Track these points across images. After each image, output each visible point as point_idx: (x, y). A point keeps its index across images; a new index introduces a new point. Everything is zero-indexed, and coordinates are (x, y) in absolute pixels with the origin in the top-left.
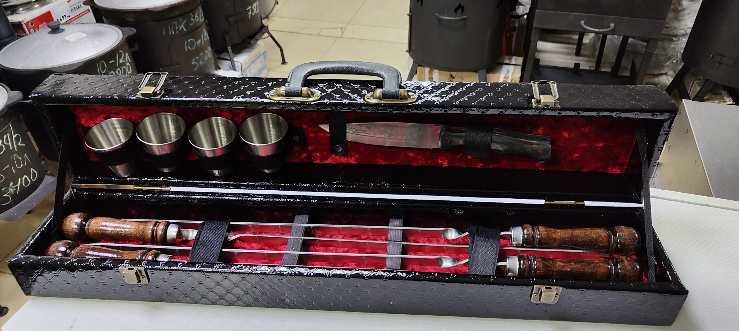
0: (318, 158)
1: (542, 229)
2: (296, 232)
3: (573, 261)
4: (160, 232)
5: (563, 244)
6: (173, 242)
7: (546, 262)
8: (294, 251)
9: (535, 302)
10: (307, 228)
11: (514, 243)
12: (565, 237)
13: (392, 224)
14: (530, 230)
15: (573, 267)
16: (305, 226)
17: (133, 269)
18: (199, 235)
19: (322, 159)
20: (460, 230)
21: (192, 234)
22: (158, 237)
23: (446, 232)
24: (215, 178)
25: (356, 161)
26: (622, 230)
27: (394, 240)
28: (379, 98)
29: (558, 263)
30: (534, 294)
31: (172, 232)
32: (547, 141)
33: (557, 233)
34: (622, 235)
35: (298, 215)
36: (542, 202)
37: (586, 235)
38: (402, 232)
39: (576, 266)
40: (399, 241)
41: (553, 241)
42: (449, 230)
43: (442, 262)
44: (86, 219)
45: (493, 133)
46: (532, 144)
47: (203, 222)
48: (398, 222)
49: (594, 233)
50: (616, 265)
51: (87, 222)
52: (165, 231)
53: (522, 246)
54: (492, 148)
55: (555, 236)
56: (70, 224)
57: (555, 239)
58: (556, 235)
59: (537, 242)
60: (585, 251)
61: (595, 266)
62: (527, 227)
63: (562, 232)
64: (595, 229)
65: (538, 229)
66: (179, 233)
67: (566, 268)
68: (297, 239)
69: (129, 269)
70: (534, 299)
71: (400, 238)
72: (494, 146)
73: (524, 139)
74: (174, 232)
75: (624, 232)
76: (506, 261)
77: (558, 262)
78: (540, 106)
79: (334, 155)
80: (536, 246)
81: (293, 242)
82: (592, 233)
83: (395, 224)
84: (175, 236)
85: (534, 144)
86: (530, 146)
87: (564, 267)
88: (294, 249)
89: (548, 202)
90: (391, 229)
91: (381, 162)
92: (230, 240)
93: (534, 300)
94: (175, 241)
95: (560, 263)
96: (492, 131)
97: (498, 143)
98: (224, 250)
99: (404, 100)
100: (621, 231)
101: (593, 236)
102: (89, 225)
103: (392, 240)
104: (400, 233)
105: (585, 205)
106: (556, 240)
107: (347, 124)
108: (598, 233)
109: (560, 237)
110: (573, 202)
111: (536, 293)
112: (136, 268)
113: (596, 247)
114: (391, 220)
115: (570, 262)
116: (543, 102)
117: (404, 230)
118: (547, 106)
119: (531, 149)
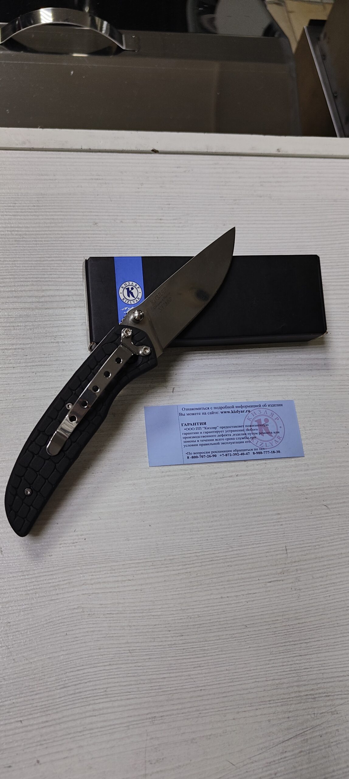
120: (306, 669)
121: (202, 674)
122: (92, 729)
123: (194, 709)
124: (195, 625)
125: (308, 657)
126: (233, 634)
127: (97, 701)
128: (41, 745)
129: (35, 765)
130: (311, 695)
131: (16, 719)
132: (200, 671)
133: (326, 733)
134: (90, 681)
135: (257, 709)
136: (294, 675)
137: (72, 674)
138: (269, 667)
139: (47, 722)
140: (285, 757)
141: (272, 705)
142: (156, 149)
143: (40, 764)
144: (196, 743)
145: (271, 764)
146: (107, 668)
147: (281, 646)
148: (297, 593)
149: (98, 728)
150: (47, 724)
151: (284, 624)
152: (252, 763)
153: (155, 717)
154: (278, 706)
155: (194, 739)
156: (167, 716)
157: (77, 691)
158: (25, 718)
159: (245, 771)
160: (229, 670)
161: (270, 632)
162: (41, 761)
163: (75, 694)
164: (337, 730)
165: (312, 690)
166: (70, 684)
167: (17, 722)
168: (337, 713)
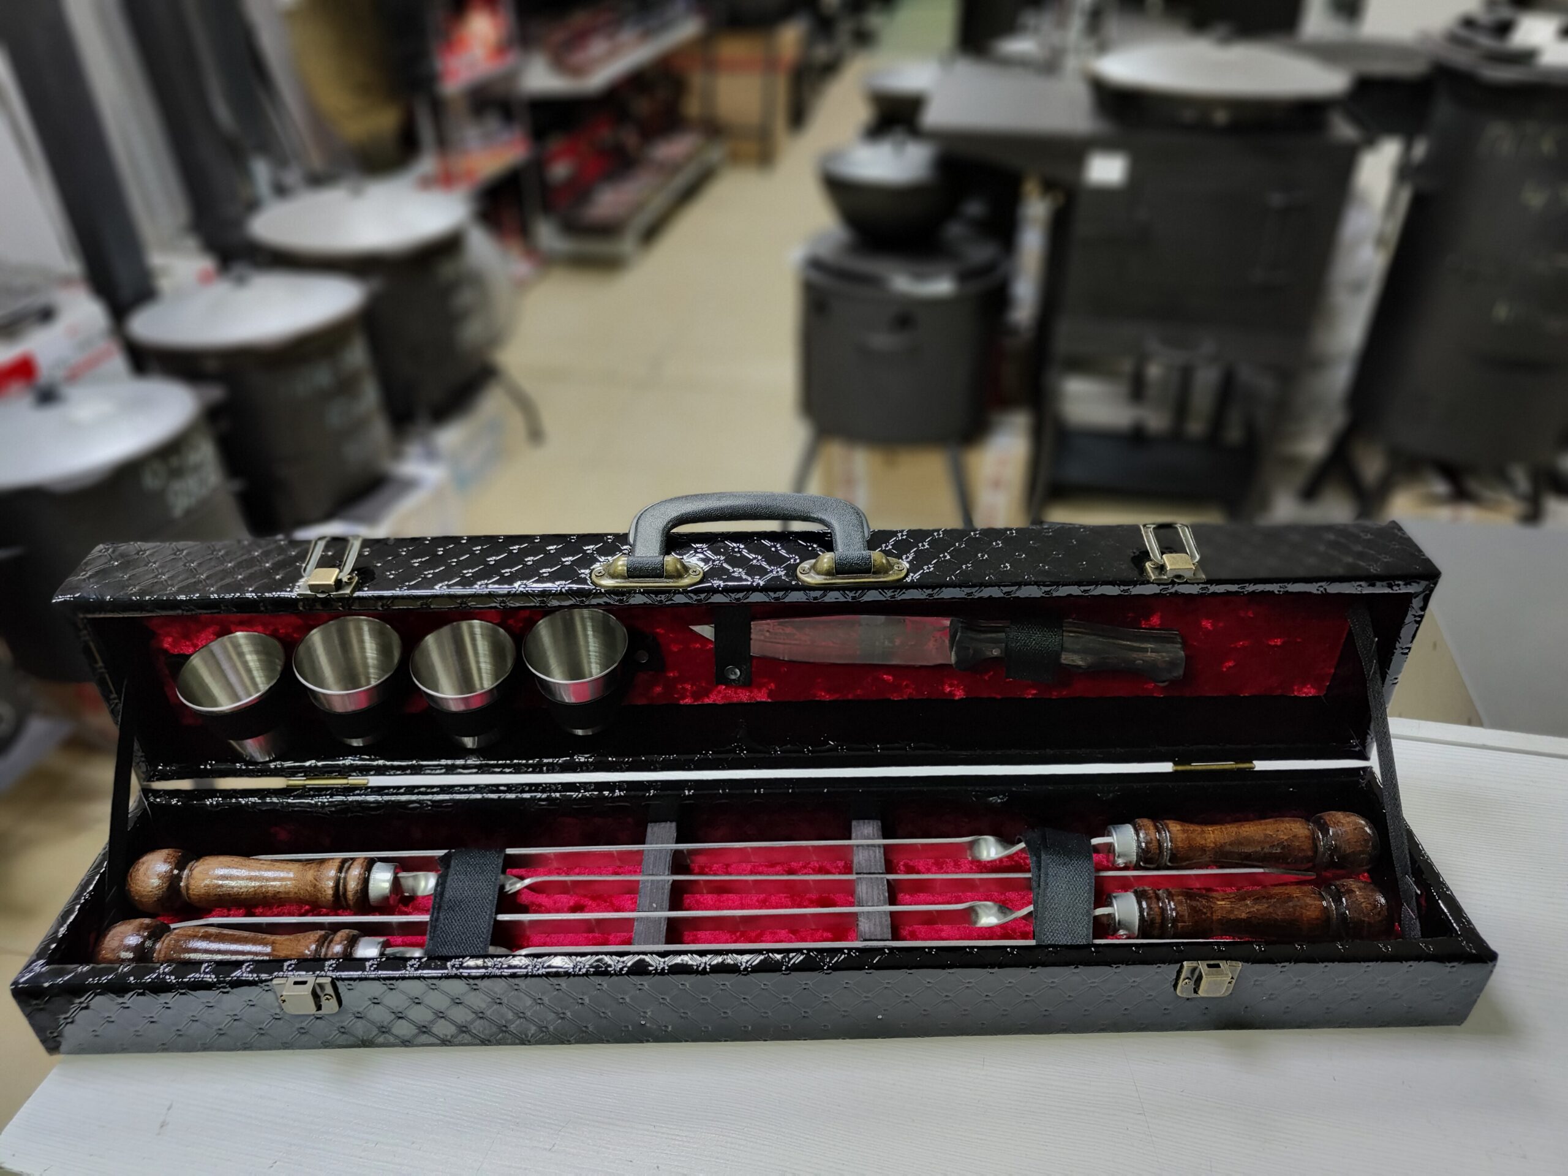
0: (688, 694)
1: (1175, 827)
2: (654, 866)
3: (1250, 897)
4: (352, 885)
5: (1221, 857)
6: (384, 906)
7: (1194, 903)
8: (655, 910)
9: (1185, 995)
10: (677, 853)
11: (1120, 862)
12: (1225, 843)
13: (859, 833)
14: (1152, 830)
15: (1252, 909)
16: (672, 850)
17: (304, 983)
18: (441, 884)
19: (696, 696)
20: (1006, 840)
21: (426, 883)
22: (350, 895)
23: (976, 847)
24: (465, 753)
25: (769, 697)
26: (1339, 822)
27: (868, 872)
28: (828, 573)
29: (1219, 903)
30: (1184, 979)
31: (381, 880)
32: (1176, 643)
33: (1207, 836)
34: (1339, 832)
35: (653, 824)
36: (1167, 767)
37: (1266, 836)
38: (882, 851)
39: (1257, 907)
40: (879, 873)
41: (1200, 853)
42: (981, 841)
43: (977, 914)
44: (181, 865)
45: (1063, 631)
46: (1145, 650)
47: (446, 854)
48: (871, 828)
49: (1283, 831)
50: (1338, 901)
51: (184, 869)
52: (365, 882)
53: (1137, 867)
54: (1063, 661)
55: (1203, 842)
56: (146, 879)
57: (1203, 849)
58: (1206, 840)
59: (1166, 856)
60: (1267, 870)
61: (1297, 906)
62: (1143, 825)
63: (1216, 832)
64: (1283, 822)
65: (1167, 827)
66: (396, 883)
67: (1236, 913)
68: (658, 881)
69: (296, 983)
70: (1184, 988)
71: (881, 866)
72: (1067, 658)
73: (1127, 641)
74: (384, 881)
75: (1343, 825)
76: (1110, 905)
77: (1219, 900)
78: (1165, 577)
79: (724, 687)
80: (1166, 864)
81: (651, 890)
82: (1278, 831)
83: (866, 832)
84: (387, 891)
85: (1149, 650)
86: (1141, 655)
87: (1231, 911)
88: (654, 905)
89: (1180, 768)
90: (858, 846)
91: (824, 696)
92: (510, 893)
93: (1182, 992)
94: (389, 902)
95: (1223, 903)
96: (1062, 627)
97: (1074, 652)
98: (502, 917)
99: (882, 575)
100: (1337, 823)
101: (1282, 837)
102: (188, 877)
103: (865, 871)
104: (879, 854)
105: (1255, 769)
106: (1207, 849)
107: (752, 623)
108: (1291, 830)
109: (1214, 843)
110: (1229, 765)
111: (1188, 978)
112: (310, 978)
113: (1289, 860)
114: (854, 823)
115: (1245, 899)
116: (1171, 569)
117: (886, 847)
118: (1179, 577)
119: (1143, 660)
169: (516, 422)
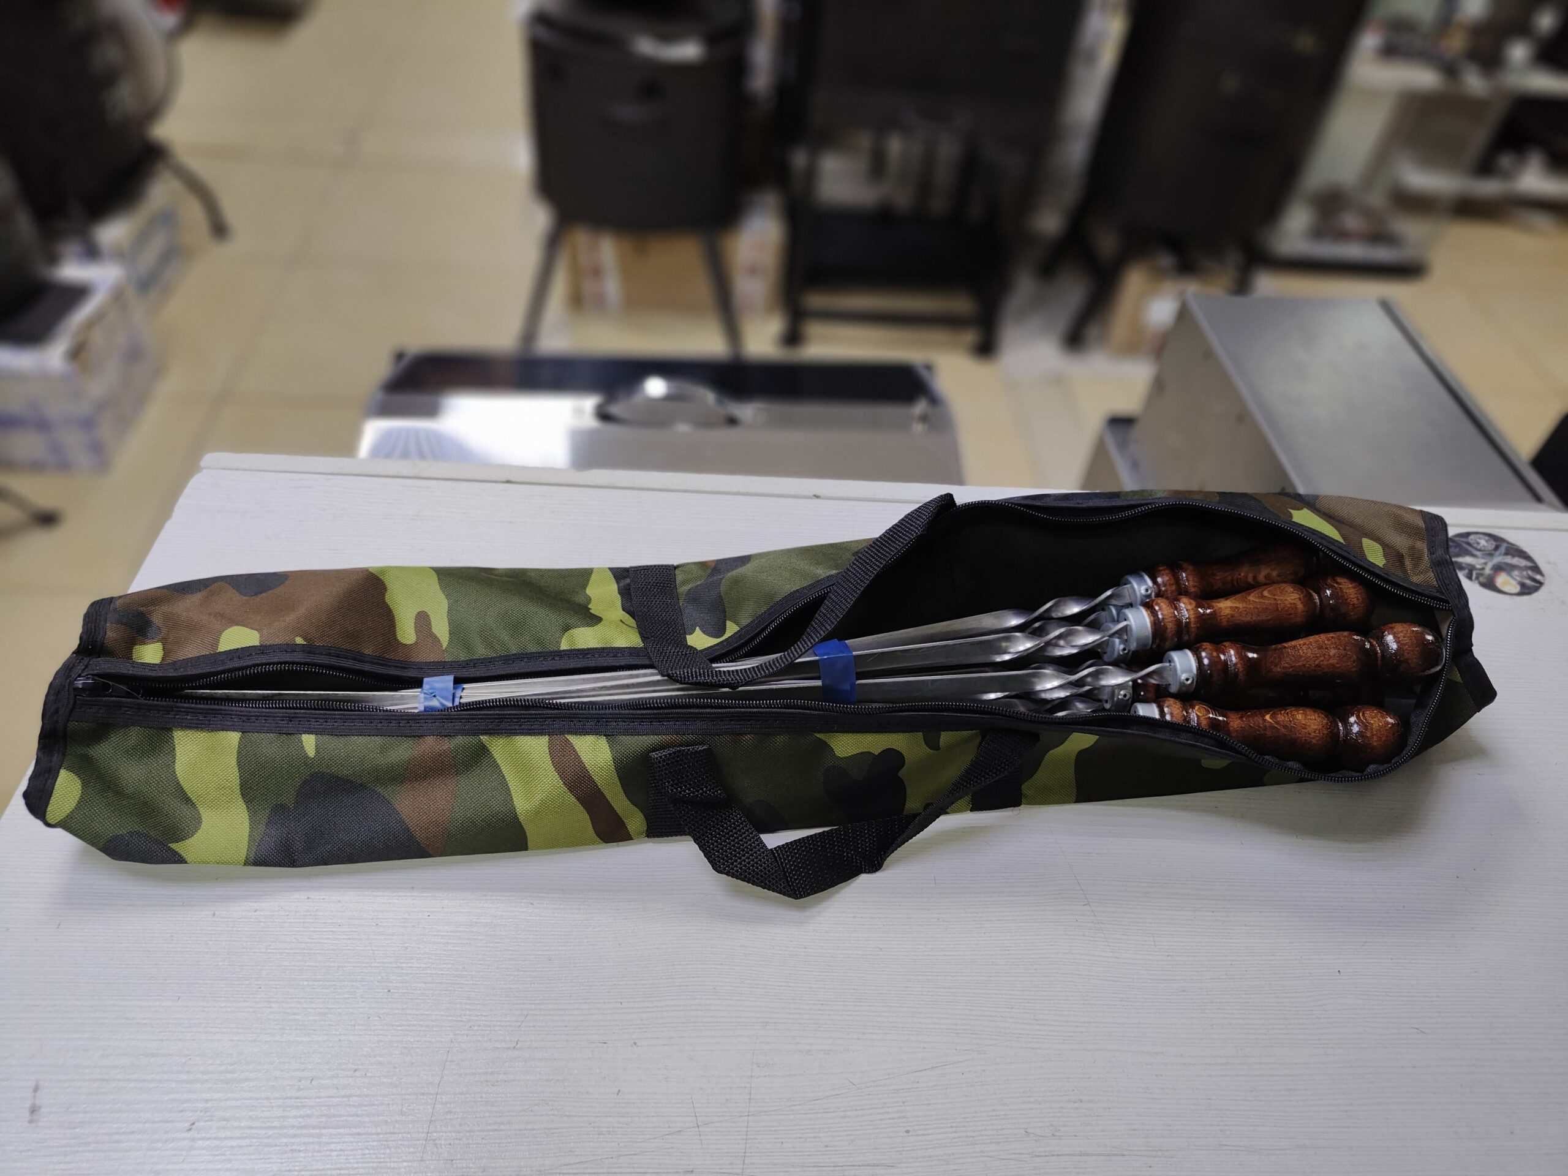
120: (950, 1002)
121: (825, 988)
122: (696, 1022)
123: (813, 1021)
124: (822, 940)
125: (952, 990)
126: (865, 955)
127: (703, 997)
128: (639, 1028)
129: (632, 1046)
130: (953, 1029)
131: (617, 1000)
132: (823, 986)
133: (970, 1071)
134: (699, 977)
135: (887, 1034)
136: (934, 1006)
137: (680, 967)
138: (905, 994)
139: (649, 1007)
140: (917, 1088)
141: (904, 1032)
142: (818, 494)
143: (637, 1046)
144: (812, 1055)
145: (900, 1091)
146: (719, 967)
147: (921, 975)
148: (944, 925)
149: (703, 1022)
150: (648, 1010)
151: (926, 953)
152: (877, 1086)
153: (767, 1022)
154: (912, 1034)
155: (809, 1050)
156: (781, 1023)
157: (684, 984)
158: (626, 1000)
159: (867, 1093)
160: (856, 990)
161: (908, 959)
162: (637, 1044)
163: (681, 986)
164: (984, 1070)
165: (956, 1025)
166: (676, 976)
167: (617, 1002)
168: (985, 1053)
169: (193, 212)
